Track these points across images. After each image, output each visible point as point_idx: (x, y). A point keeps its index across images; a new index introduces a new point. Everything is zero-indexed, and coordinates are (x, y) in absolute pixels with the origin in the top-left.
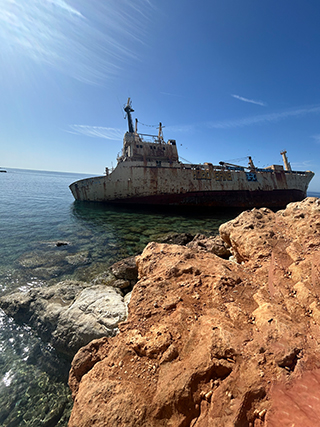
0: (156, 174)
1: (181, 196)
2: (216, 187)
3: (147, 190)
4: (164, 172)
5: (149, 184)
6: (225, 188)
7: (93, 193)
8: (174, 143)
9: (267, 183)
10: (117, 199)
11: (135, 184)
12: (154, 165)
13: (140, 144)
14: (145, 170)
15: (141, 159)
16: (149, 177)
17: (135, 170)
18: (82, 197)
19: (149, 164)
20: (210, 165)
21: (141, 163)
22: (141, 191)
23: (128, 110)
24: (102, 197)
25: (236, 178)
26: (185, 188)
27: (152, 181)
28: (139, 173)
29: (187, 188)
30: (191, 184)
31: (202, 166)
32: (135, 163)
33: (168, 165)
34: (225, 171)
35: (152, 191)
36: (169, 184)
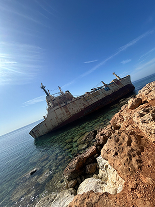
0: (67, 108)
1: (82, 111)
2: (95, 100)
3: (66, 117)
4: (70, 105)
5: (66, 114)
6: (99, 99)
7: (41, 132)
8: (68, 92)
9: (115, 88)
10: (54, 128)
11: (59, 117)
12: (64, 104)
13: (54, 99)
14: (61, 109)
15: (57, 105)
16: (64, 111)
17: (56, 111)
18: (37, 136)
19: (62, 105)
20: (88, 93)
21: (58, 107)
22: (63, 119)
23: (43, 88)
24: (47, 131)
25: (101, 93)
26: (82, 107)
27: (67, 112)
28: (59, 111)
29: (83, 107)
30: (84, 104)
31: (85, 95)
32: (55, 108)
33: (70, 102)
34: (95, 92)
35: (69, 116)
36: (74, 109)
